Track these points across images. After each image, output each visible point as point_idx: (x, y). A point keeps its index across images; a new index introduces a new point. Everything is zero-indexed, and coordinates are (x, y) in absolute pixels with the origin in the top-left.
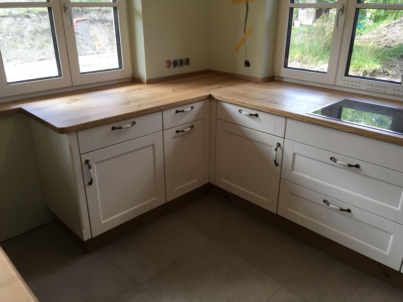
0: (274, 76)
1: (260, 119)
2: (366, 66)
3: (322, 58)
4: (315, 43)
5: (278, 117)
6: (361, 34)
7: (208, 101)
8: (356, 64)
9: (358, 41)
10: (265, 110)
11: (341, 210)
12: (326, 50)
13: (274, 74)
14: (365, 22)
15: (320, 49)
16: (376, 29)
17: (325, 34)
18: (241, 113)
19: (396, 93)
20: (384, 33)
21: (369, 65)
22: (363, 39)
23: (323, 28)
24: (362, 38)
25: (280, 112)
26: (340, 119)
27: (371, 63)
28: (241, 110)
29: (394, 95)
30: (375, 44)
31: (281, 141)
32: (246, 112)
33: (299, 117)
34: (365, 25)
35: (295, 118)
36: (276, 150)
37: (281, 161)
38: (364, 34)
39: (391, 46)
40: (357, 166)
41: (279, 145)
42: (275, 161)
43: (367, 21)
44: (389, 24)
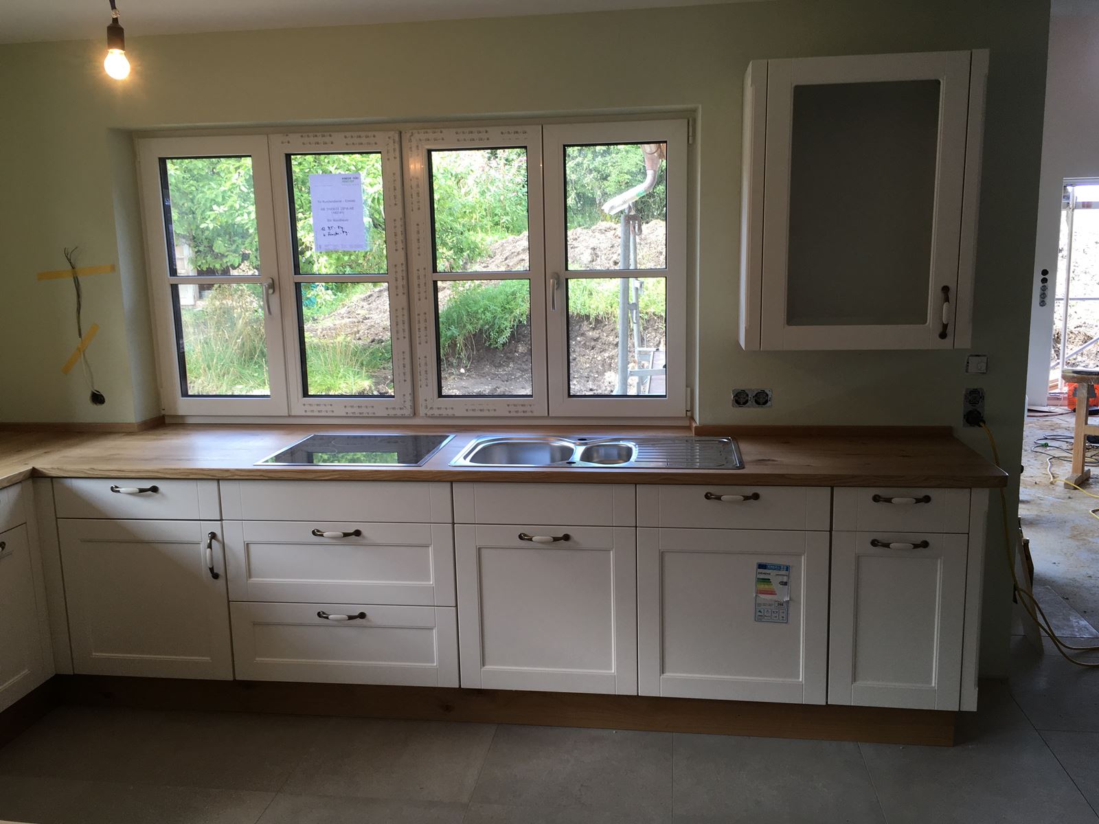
0: (163, 417)
1: (163, 495)
2: (341, 386)
3: (241, 378)
4: (217, 348)
5: (200, 483)
6: (314, 320)
7: (30, 482)
8: (320, 385)
9: (312, 335)
10: (172, 474)
11: (351, 618)
12: (245, 361)
13: (163, 412)
14: (318, 295)
15: (232, 359)
16: (344, 306)
17: (234, 324)
18: (119, 491)
19: (392, 413)
20: (363, 312)
21: (347, 383)
22: (323, 330)
23: (226, 310)
24: (319, 326)
25: (205, 472)
26: (313, 462)
27: (349, 377)
28: (116, 487)
29: (388, 417)
30: (349, 338)
31: (215, 527)
32: (127, 487)
33: (243, 473)
34: (319, 301)
35: (236, 477)
36: (210, 546)
37: (223, 568)
38: (322, 318)
39: (383, 339)
40: (358, 533)
41: (213, 536)
42: (212, 570)
43: (320, 293)
44: (369, 293)
